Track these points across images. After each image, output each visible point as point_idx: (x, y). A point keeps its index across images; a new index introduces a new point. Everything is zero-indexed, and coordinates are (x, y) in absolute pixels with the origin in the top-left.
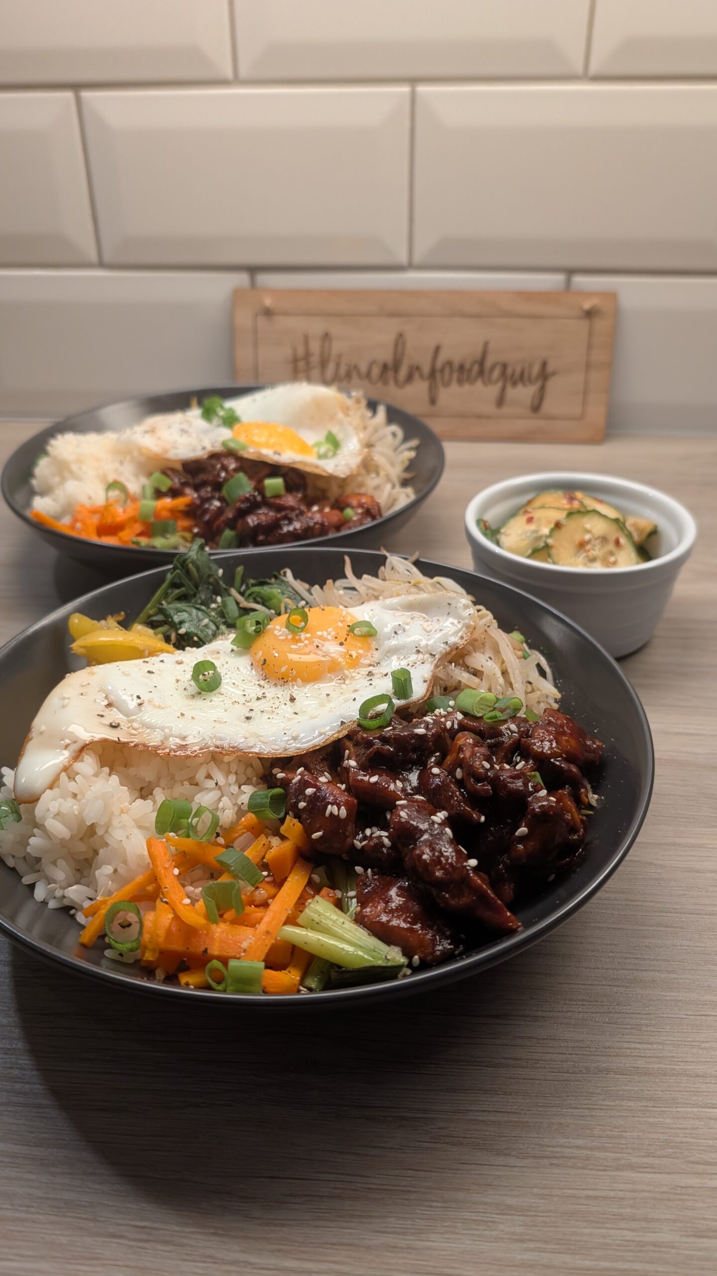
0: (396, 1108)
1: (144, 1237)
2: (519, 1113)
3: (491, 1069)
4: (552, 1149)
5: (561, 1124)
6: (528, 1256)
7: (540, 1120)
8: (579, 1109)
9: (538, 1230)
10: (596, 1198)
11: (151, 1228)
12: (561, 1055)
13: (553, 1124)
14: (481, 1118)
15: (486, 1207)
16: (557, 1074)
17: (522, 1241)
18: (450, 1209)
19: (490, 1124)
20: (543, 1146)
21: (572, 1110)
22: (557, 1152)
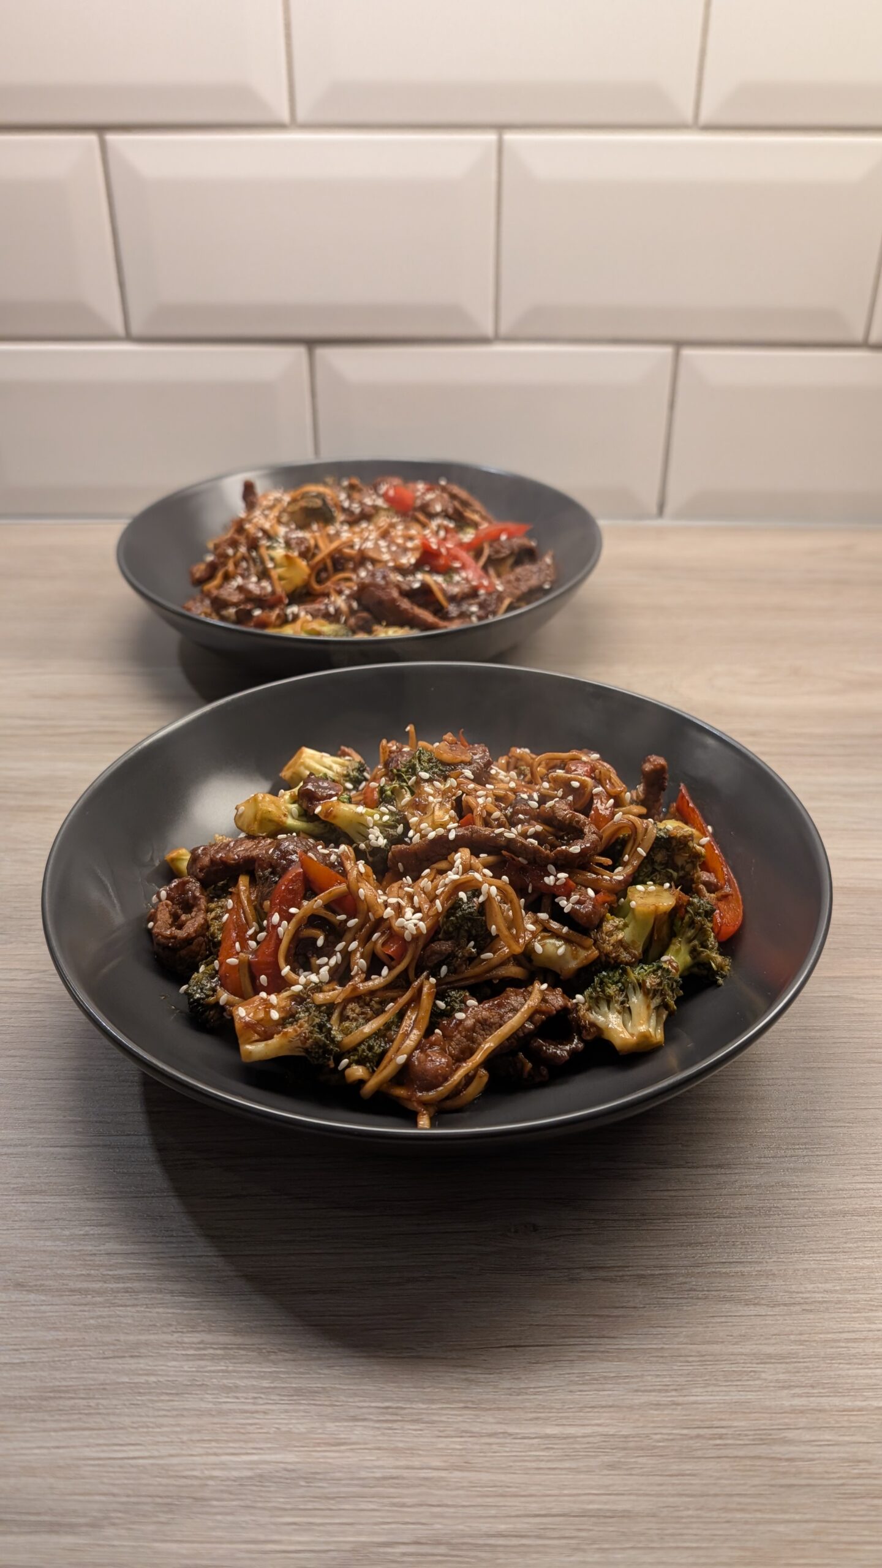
0: (632, 1266)
1: (389, 1417)
2: (760, 1262)
3: (724, 1220)
4: (801, 1295)
5: (807, 1269)
6: (797, 1402)
7: (785, 1267)
8: (821, 1253)
9: (802, 1376)
10: (855, 1340)
11: (397, 1408)
12: (793, 1201)
13: (798, 1270)
14: (724, 1270)
15: (743, 1357)
16: (793, 1220)
17: (789, 1387)
18: (708, 1363)
19: (733, 1276)
20: (791, 1292)
21: (816, 1255)
22: (807, 1298)
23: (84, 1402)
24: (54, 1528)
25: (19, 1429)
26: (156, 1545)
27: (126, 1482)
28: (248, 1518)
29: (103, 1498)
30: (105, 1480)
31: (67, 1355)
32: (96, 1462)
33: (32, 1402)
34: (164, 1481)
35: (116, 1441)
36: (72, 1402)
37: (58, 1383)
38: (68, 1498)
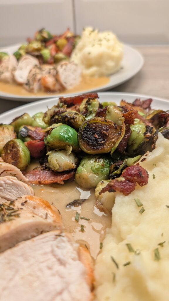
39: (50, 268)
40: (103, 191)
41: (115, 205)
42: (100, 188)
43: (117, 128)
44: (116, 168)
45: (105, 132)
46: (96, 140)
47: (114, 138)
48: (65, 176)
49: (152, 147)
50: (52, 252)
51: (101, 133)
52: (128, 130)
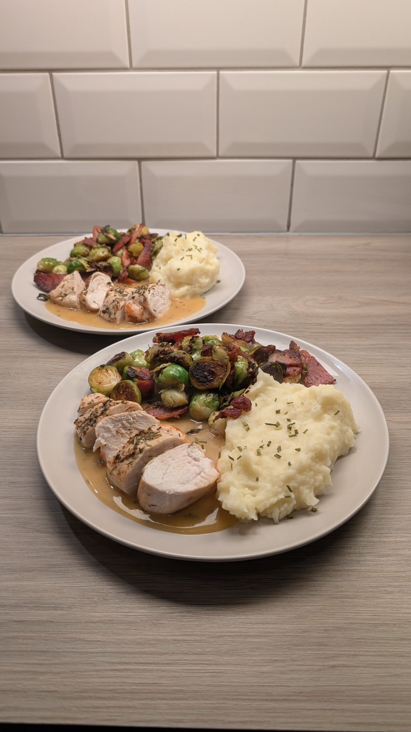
23: (64, 569)
24: (55, 609)
25: (41, 578)
26: (91, 614)
27: (80, 594)
28: (123, 606)
29: (72, 599)
30: (72, 594)
31: (57, 554)
32: (69, 588)
33: (45, 569)
34: (93, 594)
35: (75, 581)
36: (59, 569)
37: (54, 563)
38: (60, 599)
39: (189, 463)
40: (217, 418)
41: (227, 427)
42: (212, 417)
43: (223, 366)
44: (225, 401)
45: (213, 369)
46: (206, 377)
47: (221, 374)
48: (180, 411)
49: (254, 380)
50: (189, 455)
51: (209, 370)
52: (233, 367)
